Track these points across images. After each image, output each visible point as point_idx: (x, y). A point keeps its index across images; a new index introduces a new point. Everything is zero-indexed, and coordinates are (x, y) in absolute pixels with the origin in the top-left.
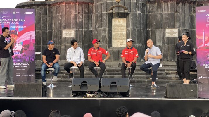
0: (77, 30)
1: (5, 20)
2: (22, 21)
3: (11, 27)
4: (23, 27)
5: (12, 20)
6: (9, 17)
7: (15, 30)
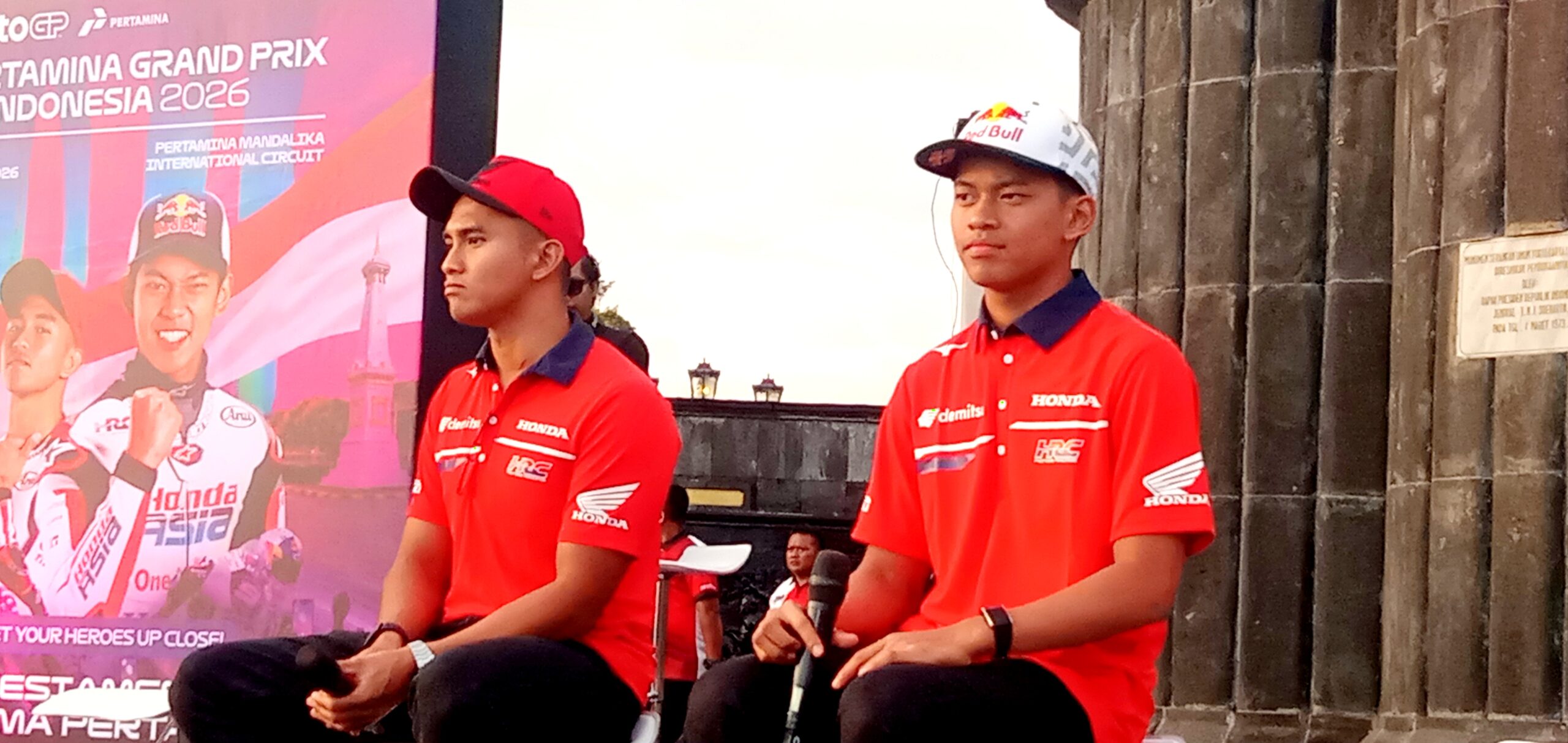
1: (108, 70)
2: (289, 58)
3: (161, 154)
4: (298, 153)
5: (180, 64)
6: (147, 20)
7: (202, 205)
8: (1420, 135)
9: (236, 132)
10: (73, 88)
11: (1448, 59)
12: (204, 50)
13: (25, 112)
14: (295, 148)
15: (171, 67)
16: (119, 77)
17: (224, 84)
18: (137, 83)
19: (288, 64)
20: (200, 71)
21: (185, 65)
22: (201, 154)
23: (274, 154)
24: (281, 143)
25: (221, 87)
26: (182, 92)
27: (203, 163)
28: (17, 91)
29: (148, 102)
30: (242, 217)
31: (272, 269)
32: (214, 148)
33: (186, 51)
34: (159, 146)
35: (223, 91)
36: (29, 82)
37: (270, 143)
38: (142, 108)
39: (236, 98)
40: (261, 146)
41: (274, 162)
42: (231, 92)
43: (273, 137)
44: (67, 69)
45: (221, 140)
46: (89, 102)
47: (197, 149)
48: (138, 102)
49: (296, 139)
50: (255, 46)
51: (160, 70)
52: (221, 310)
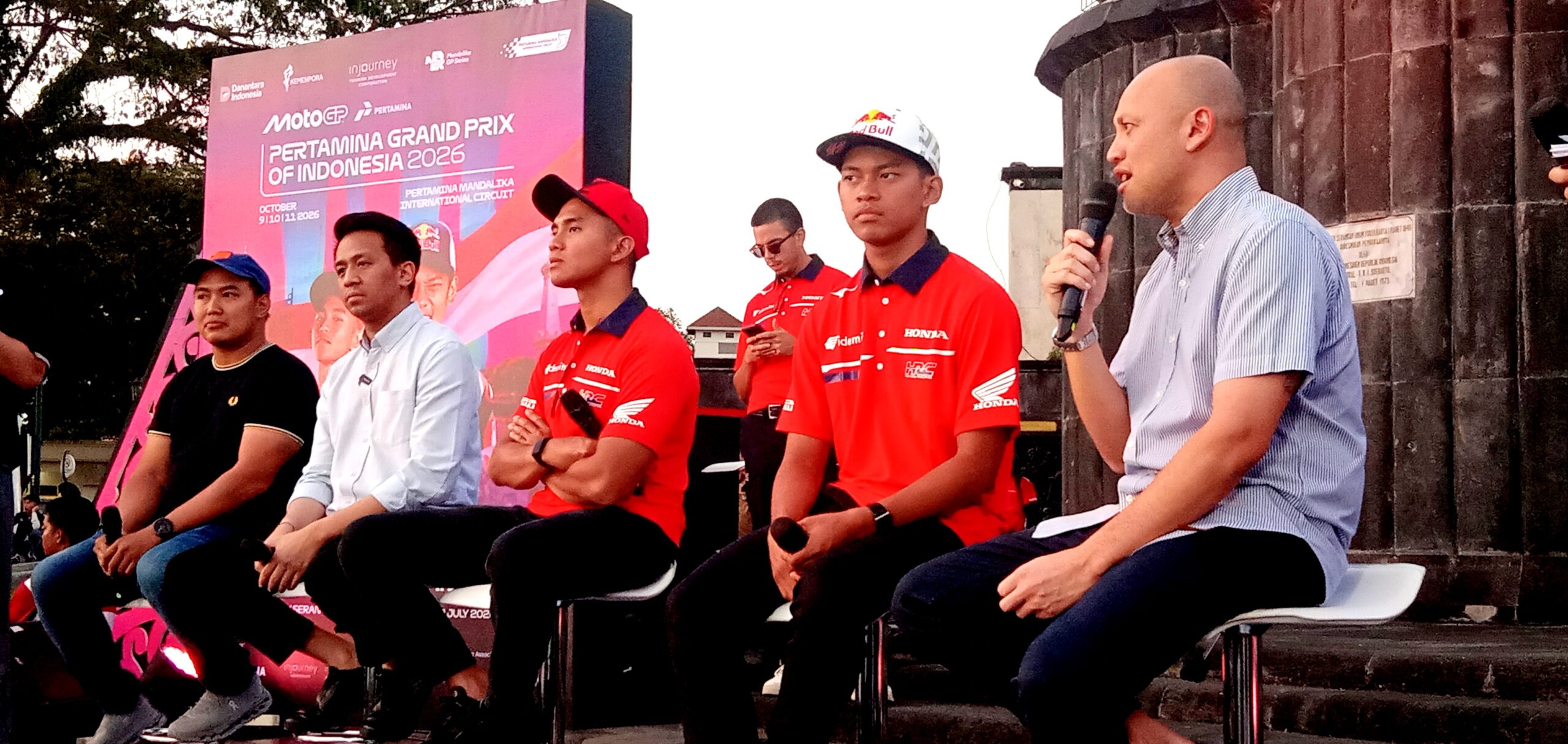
0: (1445, 222)
1: (374, 143)
2: (490, 129)
3: (410, 198)
4: (497, 192)
5: (420, 137)
6: (397, 108)
7: (437, 231)
8: (1288, 157)
9: (457, 181)
10: (353, 156)
11: (1305, 104)
12: (435, 126)
13: (322, 174)
14: (495, 189)
15: (414, 139)
16: (381, 147)
17: (448, 148)
18: (392, 151)
19: (489, 133)
20: (432, 140)
21: (422, 137)
22: (434, 196)
23: (482, 194)
24: (486, 186)
25: (446, 151)
26: (422, 155)
27: (437, 202)
28: (317, 160)
29: (400, 163)
30: (463, 237)
31: (484, 271)
32: (443, 192)
33: (423, 128)
34: (408, 192)
35: (448, 154)
36: (324, 153)
37: (479, 187)
38: (396, 167)
39: (456, 158)
40: (473, 189)
41: (482, 199)
42: (453, 153)
43: (481, 183)
44: (349, 144)
45: (447, 187)
46: (363, 165)
47: (432, 194)
48: (394, 163)
49: (496, 183)
50: (468, 122)
51: (407, 141)
52: (452, 300)
